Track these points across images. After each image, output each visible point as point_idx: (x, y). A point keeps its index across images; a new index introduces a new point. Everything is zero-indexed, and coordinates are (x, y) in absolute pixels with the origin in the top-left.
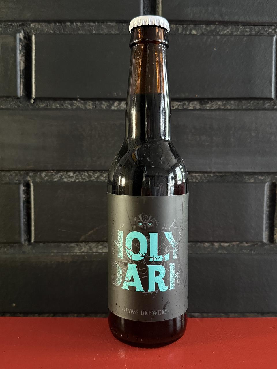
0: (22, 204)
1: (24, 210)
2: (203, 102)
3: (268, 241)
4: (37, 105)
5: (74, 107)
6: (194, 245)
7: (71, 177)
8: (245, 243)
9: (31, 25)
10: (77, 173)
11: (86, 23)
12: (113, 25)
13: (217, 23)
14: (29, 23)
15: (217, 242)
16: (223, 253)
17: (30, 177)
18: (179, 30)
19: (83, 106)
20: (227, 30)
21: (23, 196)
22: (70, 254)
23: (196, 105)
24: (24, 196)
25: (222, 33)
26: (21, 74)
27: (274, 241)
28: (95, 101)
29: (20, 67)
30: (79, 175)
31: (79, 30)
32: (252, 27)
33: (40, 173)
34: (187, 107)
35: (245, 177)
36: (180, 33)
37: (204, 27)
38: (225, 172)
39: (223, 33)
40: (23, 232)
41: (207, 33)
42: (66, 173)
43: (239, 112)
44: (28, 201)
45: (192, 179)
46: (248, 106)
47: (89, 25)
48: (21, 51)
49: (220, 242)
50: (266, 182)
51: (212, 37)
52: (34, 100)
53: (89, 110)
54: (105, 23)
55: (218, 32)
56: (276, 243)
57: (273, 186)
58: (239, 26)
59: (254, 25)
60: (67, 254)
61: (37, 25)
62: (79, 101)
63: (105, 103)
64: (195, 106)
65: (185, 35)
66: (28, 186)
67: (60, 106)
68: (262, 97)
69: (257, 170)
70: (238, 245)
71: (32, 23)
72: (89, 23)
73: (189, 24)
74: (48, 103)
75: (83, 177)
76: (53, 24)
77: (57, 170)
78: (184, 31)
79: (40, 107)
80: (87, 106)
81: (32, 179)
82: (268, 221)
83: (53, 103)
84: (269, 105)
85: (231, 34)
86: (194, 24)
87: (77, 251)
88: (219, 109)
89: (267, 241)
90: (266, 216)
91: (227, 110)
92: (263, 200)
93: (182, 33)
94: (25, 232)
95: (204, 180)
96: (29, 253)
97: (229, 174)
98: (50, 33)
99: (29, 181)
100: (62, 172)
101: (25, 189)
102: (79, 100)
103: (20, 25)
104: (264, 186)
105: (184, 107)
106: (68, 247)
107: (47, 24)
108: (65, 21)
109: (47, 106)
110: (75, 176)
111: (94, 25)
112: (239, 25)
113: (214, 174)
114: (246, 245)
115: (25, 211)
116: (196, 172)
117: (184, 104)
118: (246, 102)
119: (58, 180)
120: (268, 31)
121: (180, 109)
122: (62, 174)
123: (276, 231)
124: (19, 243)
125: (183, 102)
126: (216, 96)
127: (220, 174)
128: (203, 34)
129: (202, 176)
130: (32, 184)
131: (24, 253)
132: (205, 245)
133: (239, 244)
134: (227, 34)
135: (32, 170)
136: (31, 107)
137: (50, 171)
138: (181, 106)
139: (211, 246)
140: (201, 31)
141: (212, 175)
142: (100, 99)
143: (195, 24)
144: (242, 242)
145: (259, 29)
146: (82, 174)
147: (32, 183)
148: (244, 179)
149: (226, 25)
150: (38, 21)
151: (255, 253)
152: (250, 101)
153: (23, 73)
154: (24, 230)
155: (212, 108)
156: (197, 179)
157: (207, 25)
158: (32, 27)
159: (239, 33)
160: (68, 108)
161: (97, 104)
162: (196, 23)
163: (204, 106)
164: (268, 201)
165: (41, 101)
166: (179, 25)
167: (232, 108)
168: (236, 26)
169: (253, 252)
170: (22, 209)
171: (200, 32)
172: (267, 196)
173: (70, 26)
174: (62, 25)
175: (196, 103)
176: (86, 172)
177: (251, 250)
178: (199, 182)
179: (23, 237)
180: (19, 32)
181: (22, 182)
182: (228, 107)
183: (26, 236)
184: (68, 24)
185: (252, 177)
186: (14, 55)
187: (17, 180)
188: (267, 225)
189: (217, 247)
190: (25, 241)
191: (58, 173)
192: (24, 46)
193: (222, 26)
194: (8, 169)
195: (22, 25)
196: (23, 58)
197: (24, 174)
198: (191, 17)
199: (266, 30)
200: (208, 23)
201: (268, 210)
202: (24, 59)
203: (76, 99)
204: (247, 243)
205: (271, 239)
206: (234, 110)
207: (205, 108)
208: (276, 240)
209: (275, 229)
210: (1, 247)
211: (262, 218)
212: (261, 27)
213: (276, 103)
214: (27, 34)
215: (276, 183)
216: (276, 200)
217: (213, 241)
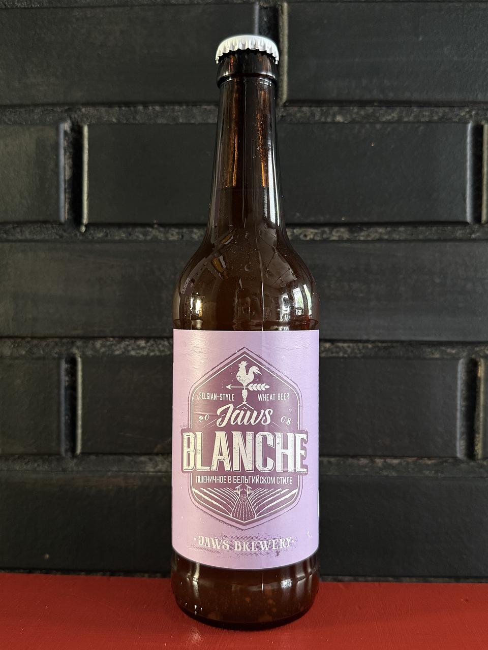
0: (63, 392)
1: (66, 401)
2: (354, 229)
3: (464, 456)
4: (90, 234)
5: (149, 238)
6: (342, 462)
7: (142, 348)
8: (426, 459)
9: (83, 110)
10: (152, 342)
11: (168, 106)
12: (210, 109)
13: (375, 104)
14: (79, 108)
15: (380, 457)
16: (390, 475)
17: (78, 348)
18: (314, 116)
19: (162, 235)
20: (392, 115)
21: (64, 379)
22: (138, 473)
23: (342, 233)
24: (67, 378)
25: (384, 119)
26: (66, 186)
27: (474, 455)
28: (182, 228)
29: (65, 175)
30: (155, 346)
31: (157, 117)
32: (432, 108)
33: (92, 342)
34: (328, 237)
35: (424, 350)
36: (317, 120)
37: (356, 110)
38: (392, 342)
39: (386, 119)
40: (63, 437)
41: (359, 120)
42: (135, 342)
43: (412, 244)
44: (73, 387)
46: (427, 234)
47: (173, 110)
48: (67, 150)
49: (384, 456)
50: (460, 359)
51: (368, 126)
52: (86, 226)
53: (171, 242)
54: (198, 107)
55: (378, 118)
56: (478, 460)
57: (472, 366)
58: (412, 108)
59: (437, 106)
60: (134, 473)
61: (91, 110)
62: (156, 229)
63: (197, 231)
65: (325, 123)
66: (72, 362)
67: (126, 236)
68: (451, 220)
69: (444, 339)
70: (415, 462)
71: (84, 108)
72: (173, 106)
73: (332, 107)
74: (108, 231)
75: (162, 349)
76: (117, 108)
77: (119, 337)
78: (323, 117)
79: (96, 238)
80: (169, 235)
81: (80, 352)
82: (464, 423)
83: (116, 231)
84: (462, 233)
85: (399, 121)
86: (339, 106)
87: (150, 469)
88: (380, 240)
89: (462, 455)
90: (461, 414)
91: (394, 241)
92: (456, 388)
93: (320, 120)
94: (66, 437)
95: (356, 354)
96: (72, 471)
97: (398, 344)
98: (112, 123)
99: (74, 354)
100: (128, 340)
101: (68, 367)
102: (156, 226)
103: (66, 111)
104: (457, 365)
105: (322, 237)
106: (136, 463)
107: (108, 108)
108: (134, 104)
109: (107, 236)
110: (149, 347)
111: (181, 109)
112: (411, 107)
113: (374, 345)
114: (429, 462)
115: (68, 403)
116: (344, 341)
117: (323, 232)
118: (424, 228)
119: (121, 353)
120: (458, 115)
121: (316, 241)
122: (127, 343)
123: (478, 439)
124: (59, 454)
125: (322, 229)
126: (375, 219)
127: (384, 345)
128: (353, 122)
129: (354, 347)
130: (79, 360)
131: (64, 470)
132: (361, 462)
134: (392, 121)
135: (81, 338)
136: (81, 238)
137: (108, 339)
138: (319, 235)
139: (370, 464)
140: (351, 116)
141: (370, 346)
142: (189, 225)
143: (341, 106)
144: (422, 458)
145: (444, 111)
146: (160, 344)
147: (81, 357)
148: (424, 352)
149: (390, 106)
150: (94, 104)
151: (443, 476)
152: (431, 227)
153: (69, 184)
154: (65, 434)
155: (369, 239)
156: (345, 352)
157: (361, 106)
158: (85, 114)
159: (411, 118)
160: (140, 239)
161: (185, 233)
162: (342, 103)
163: (356, 235)
164: (464, 389)
165: (96, 229)
166: (316, 108)
167: (401, 238)
168: (407, 108)
169: (440, 474)
170: (63, 399)
171: (349, 119)
172: (462, 382)
173: (143, 111)
174: (130, 109)
175: (342, 230)
176: (165, 339)
177: (437, 472)
178: (349, 357)
179: (64, 446)
180: (63, 120)
181: (65, 356)
182: (395, 236)
183: (68, 443)
184: (140, 108)
185: (436, 350)
186: (55, 157)
187: (56, 353)
188: (462, 429)
189: (380, 465)
190: (66, 451)
191: (122, 341)
192: (71, 142)
193: (384, 108)
194: (42, 336)
195: (69, 110)
196: (70, 161)
197: (68, 343)
198: (334, 95)
199: (455, 113)
200: (362, 104)
201: (464, 404)
202: (71, 162)
203: (151, 225)
204: (430, 460)
205: (470, 452)
206: (405, 241)
207: (357, 238)
208: (478, 454)
209: (477, 436)
210: (29, 462)
211: (455, 418)
212: (447, 110)
213: (473, 229)
214: (76, 124)
215: (478, 359)
216: (478, 387)
217: (373, 456)
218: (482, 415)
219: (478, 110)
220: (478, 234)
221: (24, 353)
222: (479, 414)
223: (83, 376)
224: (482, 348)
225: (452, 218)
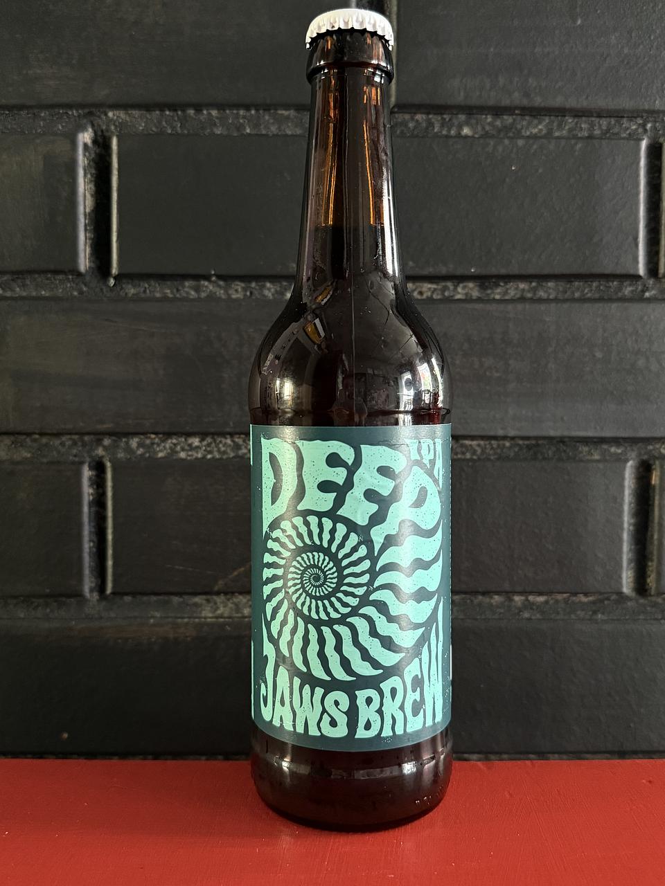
0: (86, 509)
1: (90, 522)
2: (487, 284)
3: (632, 591)
4: (121, 290)
5: (203, 295)
6: (468, 601)
7: (194, 449)
8: (581, 595)
9: (110, 114)
10: (209, 440)
11: (230, 110)
12: (289, 115)
13: (517, 112)
14: (105, 111)
15: (520, 593)
16: (532, 618)
17: (105, 448)
18: (434, 127)
19: (222, 292)
21: (87, 491)
22: (192, 620)
23: (471, 289)
24: (91, 491)
25: (528, 133)
26: (87, 221)
27: (646, 591)
28: (250, 282)
29: (85, 206)
30: (213, 445)
31: (215, 125)
32: (593, 119)
33: (126, 440)
34: (451, 295)
35: (580, 449)
36: (436, 133)
37: (489, 119)
38: (537, 438)
39: (531, 133)
40: (87, 572)
41: (494, 133)
42: (186, 440)
43: (566, 306)
44: (99, 502)
45: (463, 453)
47: (237, 116)
48: (87, 171)
49: (526, 592)
50: (627, 461)
51: (506, 142)
53: (235, 300)
54: (272, 111)
55: (519, 131)
56: (651, 595)
57: (644, 470)
58: (567, 118)
59: (599, 116)
60: (186, 620)
61: (122, 114)
62: (214, 282)
63: (272, 286)
64: (470, 291)
65: (447, 137)
66: (99, 468)
67: (172, 292)
68: (618, 272)
69: (607, 433)
70: (566, 601)
71: (111, 111)
72: (237, 110)
73: (457, 114)
74: (147, 286)
75: (223, 449)
76: (158, 112)
78: (446, 129)
80: (232, 292)
81: (109, 454)
82: (633, 547)
83: (157, 285)
84: (632, 291)
85: (548, 136)
86: (467, 114)
87: (207, 613)
88: (522, 299)
89: (630, 591)
90: (628, 535)
91: (540, 300)
92: (623, 499)
93: (441, 132)
94: (91, 571)
95: (490, 455)
96: (101, 618)
97: (545, 442)
98: (152, 132)
99: (102, 457)
100: (175, 437)
101: (92, 475)
102: (214, 278)
103: (86, 115)
104: (624, 470)
105: (445, 296)
106: (187, 605)
107: (145, 112)
108: (184, 107)
109: (144, 292)
110: (204, 446)
111: (248, 114)
112: (565, 116)
113: (512, 442)
114: (584, 599)
115: (93, 524)
116: (473, 438)
117: (445, 288)
118: (581, 284)
119: (166, 455)
120: (628, 129)
121: (437, 300)
122: (174, 441)
123: (650, 569)
124: (79, 595)
125: (444, 284)
126: (515, 270)
128: (486, 135)
129: (485, 445)
130: (108, 464)
131: (88, 617)
132: (492, 601)
133: (569, 598)
134: (538, 135)
135: (110, 434)
136: (108, 295)
137: (149, 435)
138: (440, 292)
139: (506, 603)
140: (483, 128)
141: (507, 444)
142: (260, 278)
143: (470, 114)
144: (575, 594)
146: (221, 442)
147: (110, 461)
148: (581, 452)
149: (536, 115)
150: (125, 107)
151: (605, 618)
152: (591, 282)
153: (90, 219)
154: (90, 567)
155: (507, 298)
156: (474, 452)
157: (497, 115)
158: (112, 119)
159: (565, 132)
160: (191, 297)
161: (254, 288)
162: (471, 111)
163: (489, 292)
164: (633, 501)
165: (130, 281)
166: (435, 117)
167: (551, 297)
168: (559, 118)
169: (600, 616)
170: (86, 519)
171: (480, 131)
172: (631, 492)
173: (194, 117)
174: (177, 114)
175: (471, 285)
176: (228, 436)
177: (595, 612)
178: (479, 459)
179: (88, 584)
180: (84, 129)
181: (88, 459)
182: (542, 294)
183: (93, 579)
184: (191, 112)
185: (596, 449)
186: (71, 181)
187: (75, 456)
188: (630, 555)
189: (519, 604)
190: (91, 591)
191: (167, 439)
192: (93, 160)
193: (527, 118)
194: (55, 432)
195: (91, 113)
196: (92, 186)
197: (91, 441)
198: (460, 99)
199: (624, 125)
200: (498, 111)
201: (632, 521)
202: (93, 188)
203: (207, 278)
204: (588, 597)
205: (641, 586)
206: (556, 300)
207: (492, 296)
208: (651, 588)
209: (650, 564)
210: (38, 606)
211: (621, 540)
212: (613, 121)
213: (647, 286)
214: (100, 133)
215: (651, 462)
216: (652, 499)
217: (511, 592)
218: (656, 537)
219: (655, 122)
220: (653, 292)
221: (29, 455)
222: (652, 536)
223: (114, 487)
224: (657, 446)
225: (620, 271)
